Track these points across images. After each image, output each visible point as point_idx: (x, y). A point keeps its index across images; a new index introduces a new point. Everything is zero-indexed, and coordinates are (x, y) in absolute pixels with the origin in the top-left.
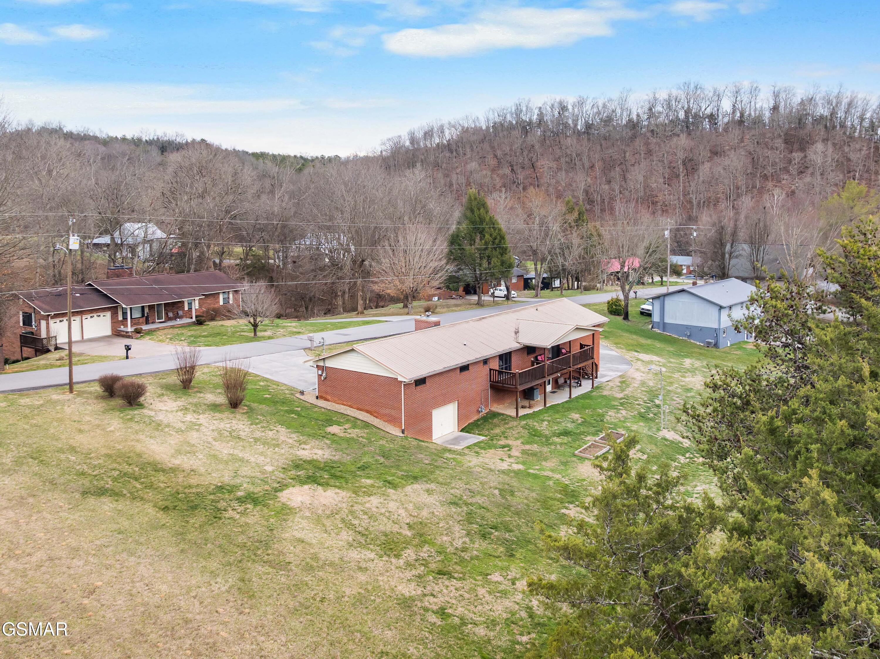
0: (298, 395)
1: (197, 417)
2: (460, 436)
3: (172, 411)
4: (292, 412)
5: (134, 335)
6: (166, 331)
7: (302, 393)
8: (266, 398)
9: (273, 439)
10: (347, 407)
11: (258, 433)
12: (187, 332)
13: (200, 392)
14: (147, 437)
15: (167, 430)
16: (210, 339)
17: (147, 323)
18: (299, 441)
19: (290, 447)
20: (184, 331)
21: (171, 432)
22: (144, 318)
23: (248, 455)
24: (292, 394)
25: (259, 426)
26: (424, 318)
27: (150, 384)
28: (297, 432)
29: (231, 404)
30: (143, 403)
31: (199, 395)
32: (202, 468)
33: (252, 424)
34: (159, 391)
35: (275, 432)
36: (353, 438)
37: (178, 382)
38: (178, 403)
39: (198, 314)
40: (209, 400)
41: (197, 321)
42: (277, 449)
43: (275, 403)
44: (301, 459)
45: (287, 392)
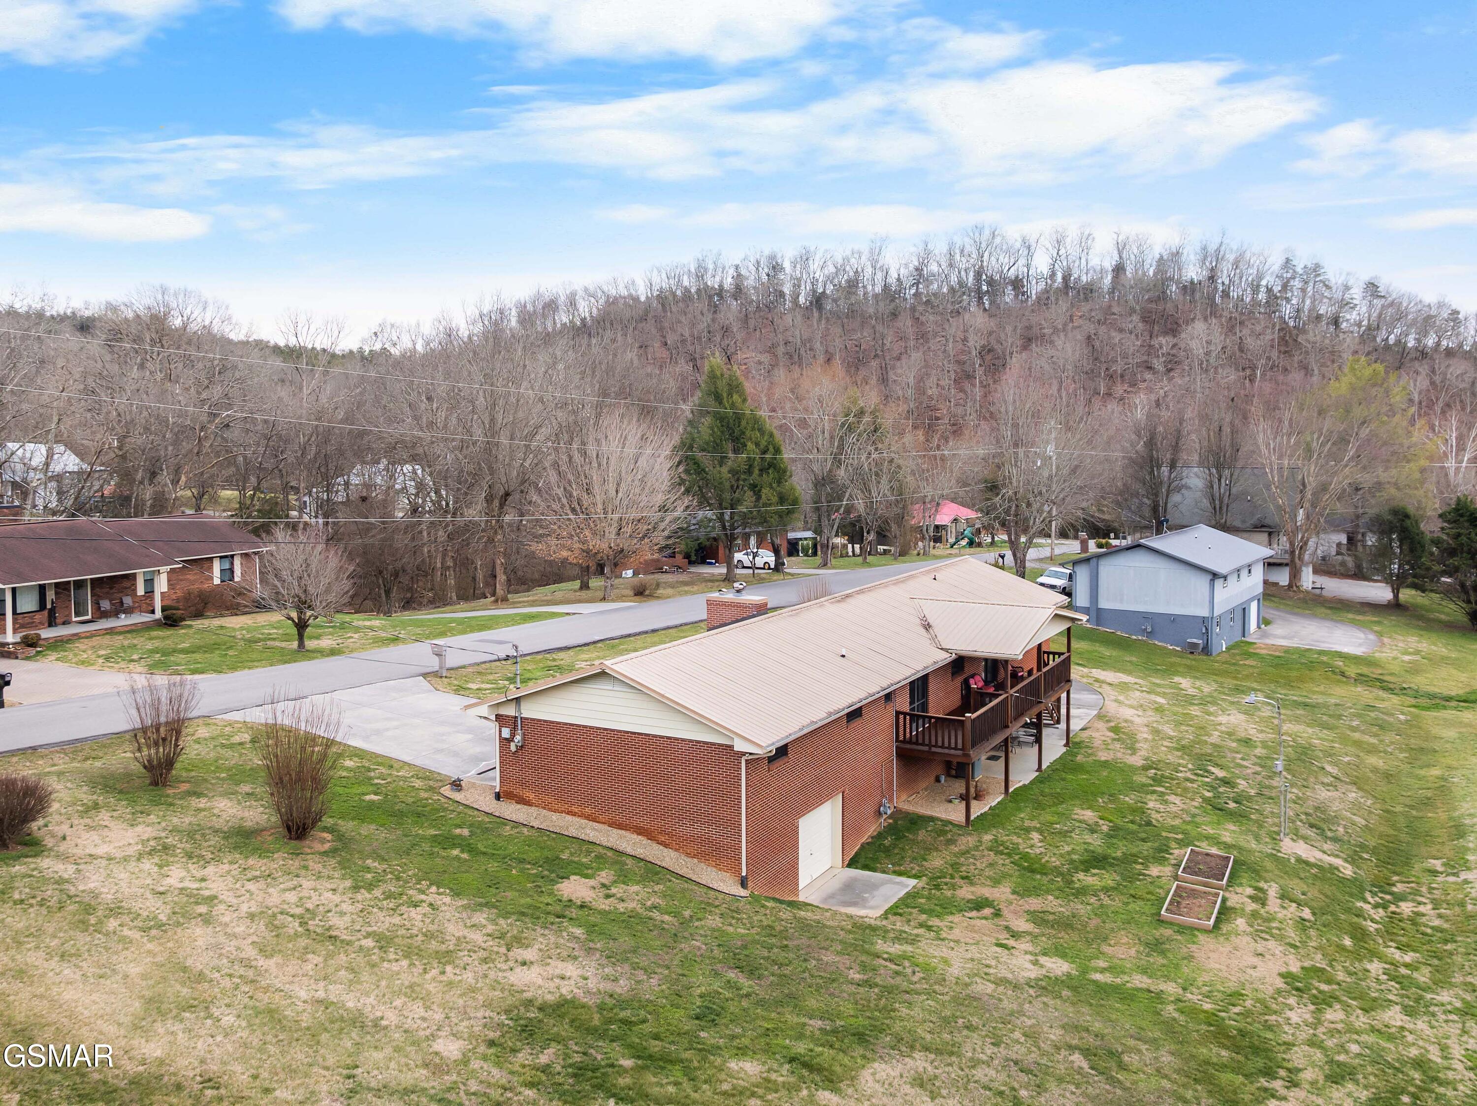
0: (447, 791)
1: (199, 874)
2: (854, 880)
3: (126, 859)
4: (448, 841)
5: (20, 649)
6: (96, 641)
7: (457, 785)
8: (372, 802)
9: (429, 936)
10: (584, 822)
11: (381, 915)
12: (147, 643)
13: (199, 795)
14: (49, 956)
15: (112, 924)
16: (197, 656)
17: (52, 623)
18: (502, 936)
19: (485, 961)
20: (138, 641)
21: (126, 932)
22: (46, 613)
23: (371, 1000)
24: (431, 789)
25: (377, 893)
26: (729, 596)
27: (60, 774)
28: (486, 905)
29: (289, 829)
30: (38, 834)
31: (195, 802)
32: (238, 1068)
33: (356, 888)
34: (85, 795)
35: (425, 909)
36: (633, 915)
37: (136, 767)
38: (139, 829)
39: (167, 603)
40: (224, 816)
41: (166, 618)
42: (449, 968)
43: (398, 816)
44: (529, 1003)
45: (418, 783)
